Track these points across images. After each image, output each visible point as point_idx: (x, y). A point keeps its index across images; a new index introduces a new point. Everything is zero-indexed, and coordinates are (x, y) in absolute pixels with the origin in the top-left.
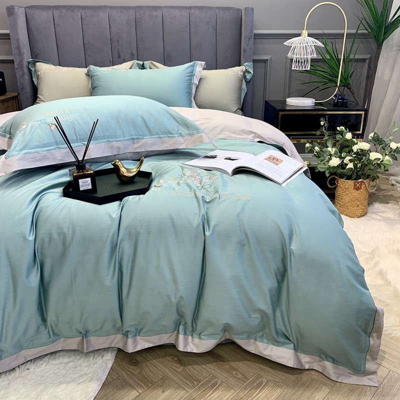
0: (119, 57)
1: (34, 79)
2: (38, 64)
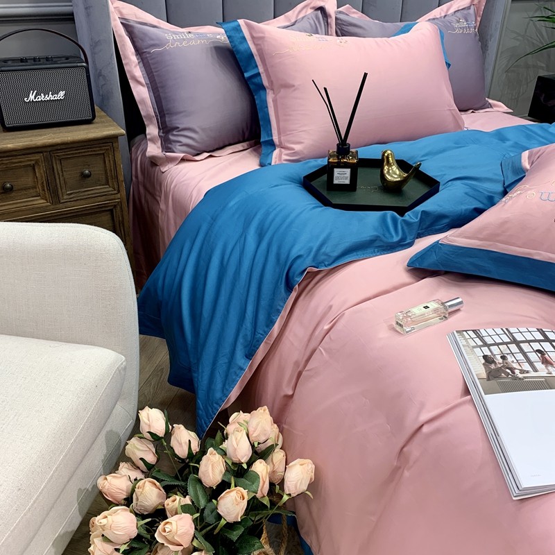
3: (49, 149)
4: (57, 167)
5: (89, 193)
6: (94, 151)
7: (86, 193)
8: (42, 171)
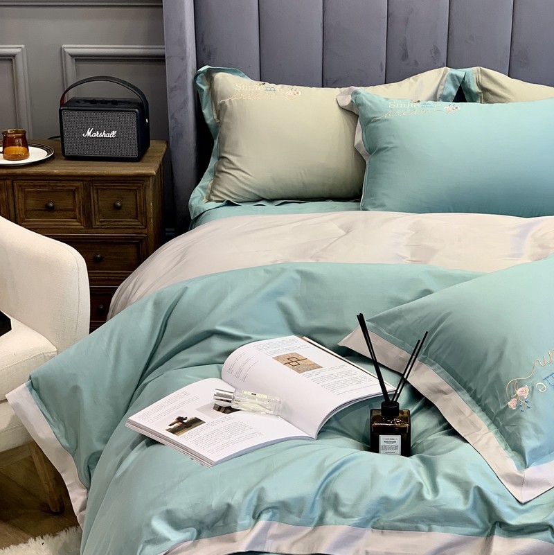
0: (405, 57)
1: (205, 111)
2: (219, 77)
3: (89, 179)
4: (94, 196)
5: (119, 223)
6: (128, 186)
7: (116, 223)
8: (80, 197)
